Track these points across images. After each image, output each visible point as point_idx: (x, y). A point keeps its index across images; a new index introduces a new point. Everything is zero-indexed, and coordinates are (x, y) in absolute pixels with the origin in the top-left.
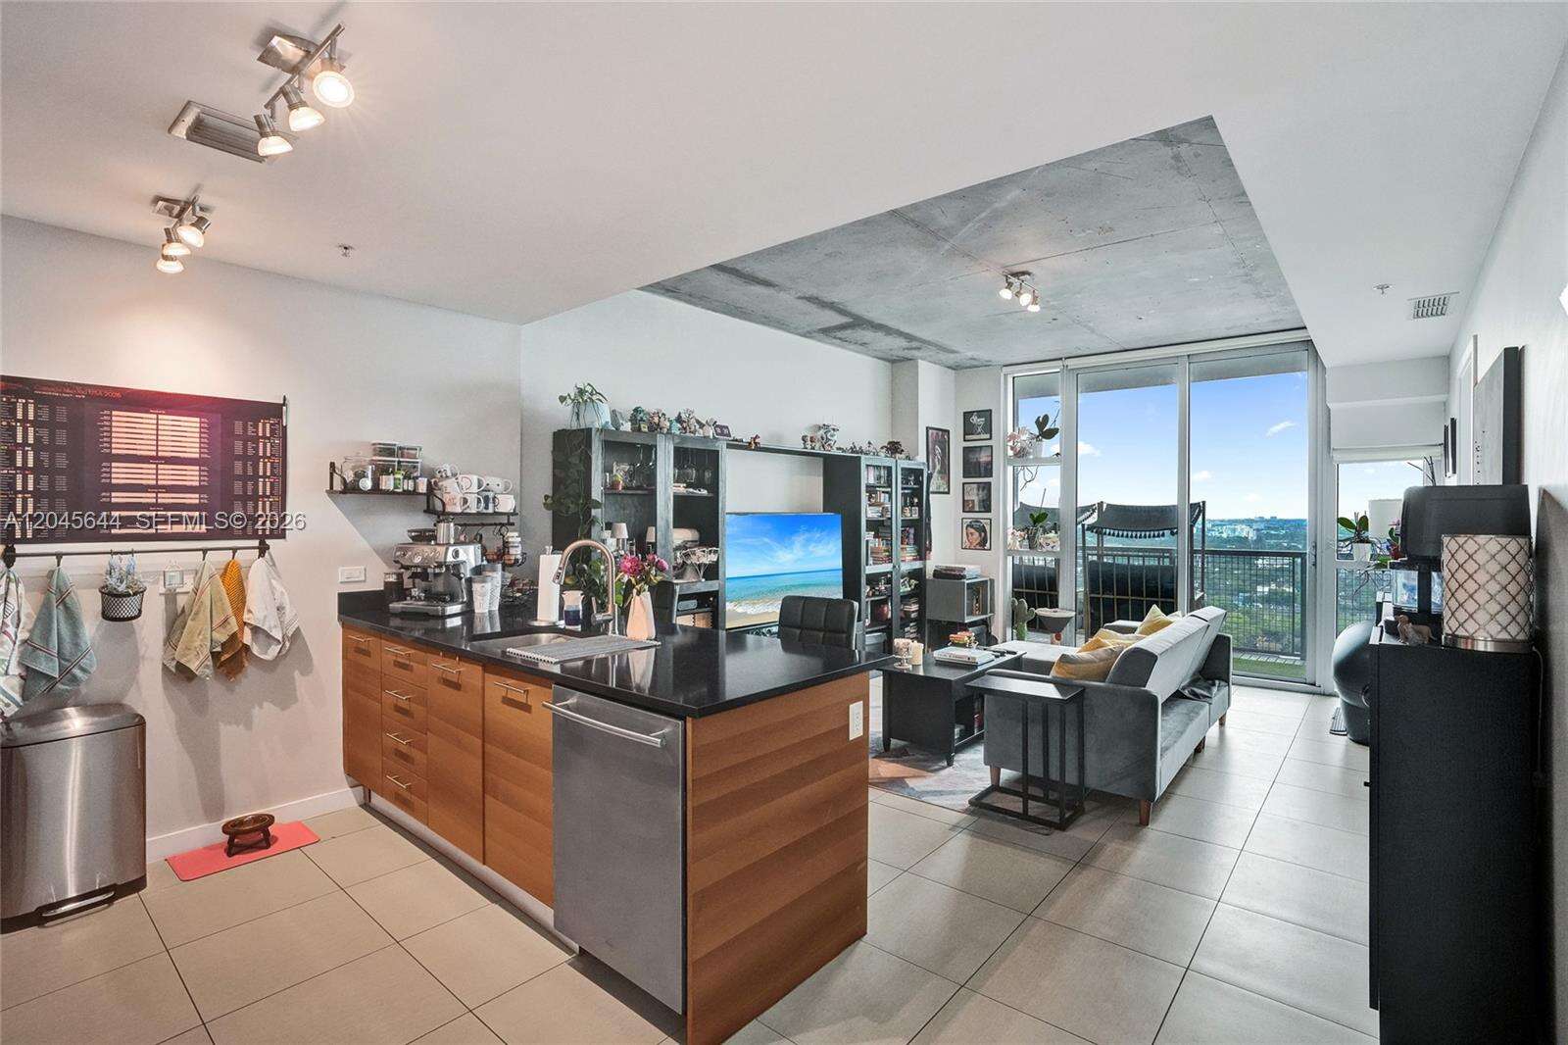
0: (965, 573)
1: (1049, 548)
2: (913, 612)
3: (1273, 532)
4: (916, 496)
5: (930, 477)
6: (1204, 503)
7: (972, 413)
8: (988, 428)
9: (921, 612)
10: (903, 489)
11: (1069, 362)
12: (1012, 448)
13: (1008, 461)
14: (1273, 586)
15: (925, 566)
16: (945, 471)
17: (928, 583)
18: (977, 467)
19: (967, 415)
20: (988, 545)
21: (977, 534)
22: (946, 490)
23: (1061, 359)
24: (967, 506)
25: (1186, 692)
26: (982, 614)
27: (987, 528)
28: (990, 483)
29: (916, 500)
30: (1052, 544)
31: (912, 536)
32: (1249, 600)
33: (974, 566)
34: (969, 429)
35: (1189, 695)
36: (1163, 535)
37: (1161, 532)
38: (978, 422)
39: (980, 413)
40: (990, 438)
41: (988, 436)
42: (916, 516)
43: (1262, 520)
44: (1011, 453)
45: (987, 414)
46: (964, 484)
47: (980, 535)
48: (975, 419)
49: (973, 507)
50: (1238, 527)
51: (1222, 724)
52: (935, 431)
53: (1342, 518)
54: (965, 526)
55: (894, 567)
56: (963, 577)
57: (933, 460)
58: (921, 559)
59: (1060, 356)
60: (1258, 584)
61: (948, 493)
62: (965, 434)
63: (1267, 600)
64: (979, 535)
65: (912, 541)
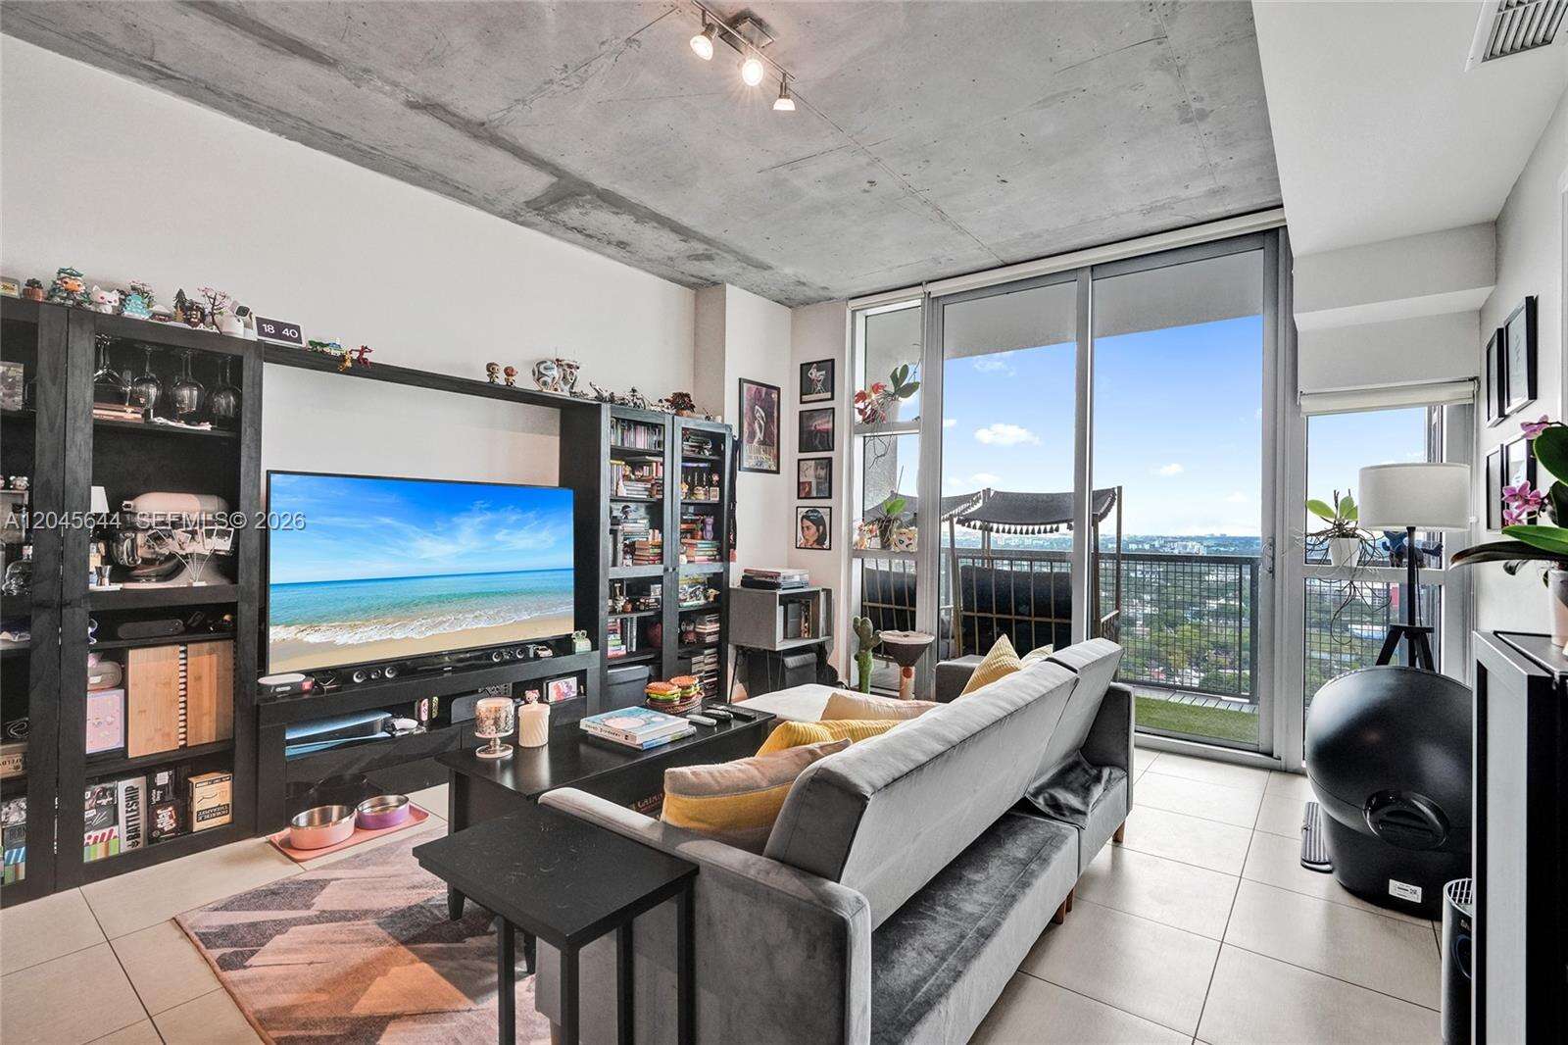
0: (780, 580)
1: (903, 547)
2: (710, 634)
3: (1222, 549)
4: (716, 472)
5: (737, 446)
6: (1120, 488)
7: (810, 364)
8: (830, 385)
9: (723, 634)
10: (685, 459)
11: (931, 288)
12: (861, 411)
13: (856, 430)
14: (1223, 601)
15: (727, 570)
16: (771, 441)
17: (732, 594)
18: (816, 439)
19: (805, 368)
20: (827, 542)
21: (814, 528)
22: (775, 469)
23: (920, 284)
24: (803, 492)
25: (1040, 803)
26: (813, 638)
27: (827, 519)
28: (830, 460)
29: (716, 478)
30: (907, 542)
31: (709, 528)
32: (1200, 615)
33: (796, 572)
34: (806, 387)
35: (1047, 810)
36: (1057, 530)
37: (1055, 526)
38: (817, 377)
39: (820, 365)
40: (832, 398)
41: (829, 395)
42: (715, 499)
43: (1212, 538)
44: (859, 418)
45: (828, 366)
46: (799, 460)
47: (818, 530)
48: (814, 374)
49: (810, 491)
50: (1190, 544)
51: (1117, 840)
52: (754, 387)
53: (1313, 501)
54: (800, 517)
55: (666, 570)
56: (777, 586)
57: (751, 425)
58: (721, 560)
59: (919, 281)
60: (1209, 598)
61: (777, 472)
62: (802, 394)
63: (1216, 614)
64: (817, 532)
65: (709, 535)
